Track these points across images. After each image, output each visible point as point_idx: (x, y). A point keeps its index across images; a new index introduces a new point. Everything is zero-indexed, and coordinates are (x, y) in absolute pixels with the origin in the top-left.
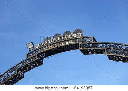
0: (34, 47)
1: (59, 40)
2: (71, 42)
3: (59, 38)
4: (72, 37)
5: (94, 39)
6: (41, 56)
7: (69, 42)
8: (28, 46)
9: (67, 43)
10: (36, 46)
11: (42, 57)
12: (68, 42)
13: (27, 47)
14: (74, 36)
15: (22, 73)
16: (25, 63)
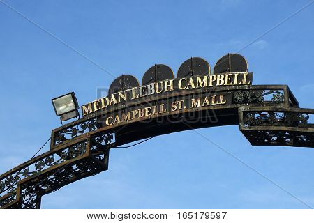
0: (80, 110)
1: (166, 90)
2: (210, 102)
3: (168, 85)
4: (214, 82)
5: (291, 96)
6: (101, 140)
7: (203, 100)
8: (59, 105)
9: (197, 104)
10: (84, 107)
11: (103, 143)
12: (199, 101)
13: (55, 106)
14: (221, 80)
15: (31, 197)
16: (46, 162)
